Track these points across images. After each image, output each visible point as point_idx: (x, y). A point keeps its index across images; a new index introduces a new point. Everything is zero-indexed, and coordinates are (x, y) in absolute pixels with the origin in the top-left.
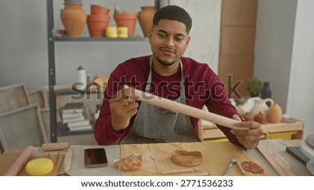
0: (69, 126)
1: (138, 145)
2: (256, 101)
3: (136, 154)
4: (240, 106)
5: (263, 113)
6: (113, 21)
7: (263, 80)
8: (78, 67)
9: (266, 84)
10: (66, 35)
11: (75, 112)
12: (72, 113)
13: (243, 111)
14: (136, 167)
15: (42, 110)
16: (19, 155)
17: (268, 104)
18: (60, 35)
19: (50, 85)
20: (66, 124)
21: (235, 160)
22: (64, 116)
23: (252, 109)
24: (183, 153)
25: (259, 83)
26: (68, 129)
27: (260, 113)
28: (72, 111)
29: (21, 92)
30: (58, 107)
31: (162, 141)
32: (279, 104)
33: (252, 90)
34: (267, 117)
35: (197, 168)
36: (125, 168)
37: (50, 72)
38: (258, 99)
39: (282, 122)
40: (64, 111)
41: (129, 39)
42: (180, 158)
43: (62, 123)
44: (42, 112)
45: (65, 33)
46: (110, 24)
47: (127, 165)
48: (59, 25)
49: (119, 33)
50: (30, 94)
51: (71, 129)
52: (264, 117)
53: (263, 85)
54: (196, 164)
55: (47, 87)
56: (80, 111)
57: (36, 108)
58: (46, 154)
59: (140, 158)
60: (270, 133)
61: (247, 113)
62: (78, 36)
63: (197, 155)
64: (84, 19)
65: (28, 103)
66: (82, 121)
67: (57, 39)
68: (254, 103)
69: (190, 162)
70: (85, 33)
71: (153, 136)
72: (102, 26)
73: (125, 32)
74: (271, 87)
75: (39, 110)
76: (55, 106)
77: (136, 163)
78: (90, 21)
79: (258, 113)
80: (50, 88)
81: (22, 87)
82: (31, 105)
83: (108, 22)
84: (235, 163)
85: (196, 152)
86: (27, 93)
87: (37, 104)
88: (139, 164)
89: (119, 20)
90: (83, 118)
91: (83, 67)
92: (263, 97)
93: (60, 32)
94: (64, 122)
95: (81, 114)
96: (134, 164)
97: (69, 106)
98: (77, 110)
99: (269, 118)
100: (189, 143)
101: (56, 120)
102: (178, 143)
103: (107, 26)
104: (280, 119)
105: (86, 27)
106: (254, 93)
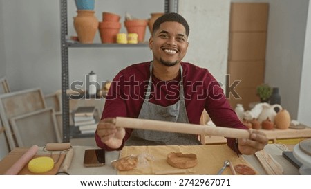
0: (81, 129)
1: (137, 147)
2: (264, 107)
3: (132, 155)
4: (248, 111)
5: (270, 119)
6: (123, 28)
7: (272, 86)
8: (90, 72)
9: (275, 90)
10: (78, 41)
11: (86, 116)
12: (83, 116)
13: (251, 116)
14: (131, 167)
15: (58, 113)
16: (24, 153)
17: (277, 110)
18: (73, 42)
19: (63, 89)
20: (78, 127)
21: (228, 163)
22: (76, 119)
23: (260, 115)
24: (179, 155)
25: (269, 89)
26: (80, 132)
27: (268, 118)
28: (83, 114)
29: (37, 96)
30: (71, 111)
31: (162, 144)
32: (288, 110)
33: (262, 96)
34: (275, 123)
35: (190, 170)
36: (120, 168)
37: (63, 76)
38: (266, 104)
39: (289, 128)
40: (76, 115)
41: (139, 45)
42: (175, 160)
43: (73, 126)
44: (56, 116)
45: (77, 39)
46: (120, 30)
47: (122, 166)
48: (72, 32)
49: (129, 39)
50: (46, 98)
51: (83, 132)
52: (272, 123)
53: (272, 91)
54: (190, 166)
55: (60, 92)
56: (91, 114)
57: (51, 111)
58: (49, 153)
59: (136, 159)
60: (277, 139)
61: (254, 119)
62: (89, 42)
63: (192, 157)
64: (96, 26)
65: (43, 107)
66: (93, 124)
67: (70, 45)
68: (262, 109)
69: (184, 164)
70: (97, 39)
71: (153, 139)
72: (113, 32)
73: (134, 38)
74: (280, 93)
75: (54, 113)
76: (68, 109)
77: (132, 163)
78: (101, 28)
79: (266, 118)
80: (63, 92)
81: (39, 91)
82: (47, 109)
83: (119, 29)
84: (228, 166)
85: (191, 154)
86: (43, 97)
87: (52, 108)
88: (134, 165)
89: (130, 27)
90: (94, 121)
91: (94, 72)
92: (272, 104)
93: (73, 38)
94: (76, 125)
95: (92, 118)
96: (129, 165)
97: (81, 110)
98: (88, 114)
99: (277, 124)
100: (187, 146)
101: (69, 122)
102: (176, 146)
103: (118, 32)
104: (288, 125)
105: (97, 33)
106: (264, 99)
